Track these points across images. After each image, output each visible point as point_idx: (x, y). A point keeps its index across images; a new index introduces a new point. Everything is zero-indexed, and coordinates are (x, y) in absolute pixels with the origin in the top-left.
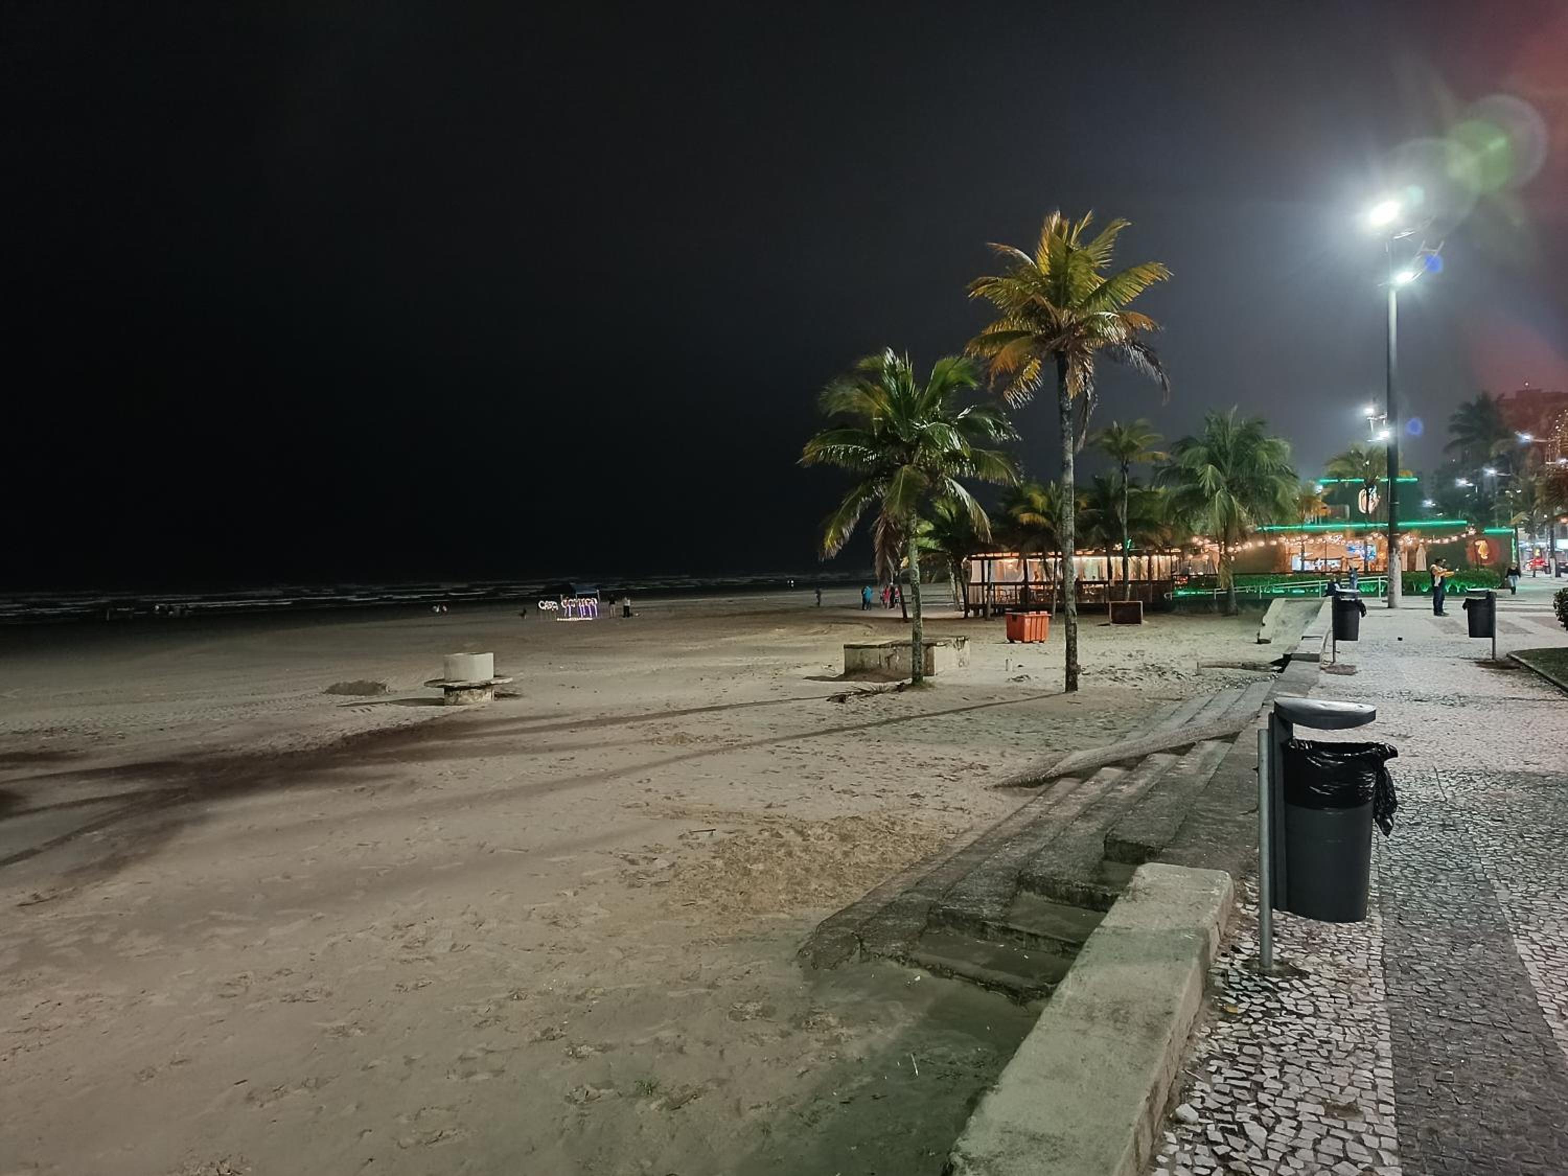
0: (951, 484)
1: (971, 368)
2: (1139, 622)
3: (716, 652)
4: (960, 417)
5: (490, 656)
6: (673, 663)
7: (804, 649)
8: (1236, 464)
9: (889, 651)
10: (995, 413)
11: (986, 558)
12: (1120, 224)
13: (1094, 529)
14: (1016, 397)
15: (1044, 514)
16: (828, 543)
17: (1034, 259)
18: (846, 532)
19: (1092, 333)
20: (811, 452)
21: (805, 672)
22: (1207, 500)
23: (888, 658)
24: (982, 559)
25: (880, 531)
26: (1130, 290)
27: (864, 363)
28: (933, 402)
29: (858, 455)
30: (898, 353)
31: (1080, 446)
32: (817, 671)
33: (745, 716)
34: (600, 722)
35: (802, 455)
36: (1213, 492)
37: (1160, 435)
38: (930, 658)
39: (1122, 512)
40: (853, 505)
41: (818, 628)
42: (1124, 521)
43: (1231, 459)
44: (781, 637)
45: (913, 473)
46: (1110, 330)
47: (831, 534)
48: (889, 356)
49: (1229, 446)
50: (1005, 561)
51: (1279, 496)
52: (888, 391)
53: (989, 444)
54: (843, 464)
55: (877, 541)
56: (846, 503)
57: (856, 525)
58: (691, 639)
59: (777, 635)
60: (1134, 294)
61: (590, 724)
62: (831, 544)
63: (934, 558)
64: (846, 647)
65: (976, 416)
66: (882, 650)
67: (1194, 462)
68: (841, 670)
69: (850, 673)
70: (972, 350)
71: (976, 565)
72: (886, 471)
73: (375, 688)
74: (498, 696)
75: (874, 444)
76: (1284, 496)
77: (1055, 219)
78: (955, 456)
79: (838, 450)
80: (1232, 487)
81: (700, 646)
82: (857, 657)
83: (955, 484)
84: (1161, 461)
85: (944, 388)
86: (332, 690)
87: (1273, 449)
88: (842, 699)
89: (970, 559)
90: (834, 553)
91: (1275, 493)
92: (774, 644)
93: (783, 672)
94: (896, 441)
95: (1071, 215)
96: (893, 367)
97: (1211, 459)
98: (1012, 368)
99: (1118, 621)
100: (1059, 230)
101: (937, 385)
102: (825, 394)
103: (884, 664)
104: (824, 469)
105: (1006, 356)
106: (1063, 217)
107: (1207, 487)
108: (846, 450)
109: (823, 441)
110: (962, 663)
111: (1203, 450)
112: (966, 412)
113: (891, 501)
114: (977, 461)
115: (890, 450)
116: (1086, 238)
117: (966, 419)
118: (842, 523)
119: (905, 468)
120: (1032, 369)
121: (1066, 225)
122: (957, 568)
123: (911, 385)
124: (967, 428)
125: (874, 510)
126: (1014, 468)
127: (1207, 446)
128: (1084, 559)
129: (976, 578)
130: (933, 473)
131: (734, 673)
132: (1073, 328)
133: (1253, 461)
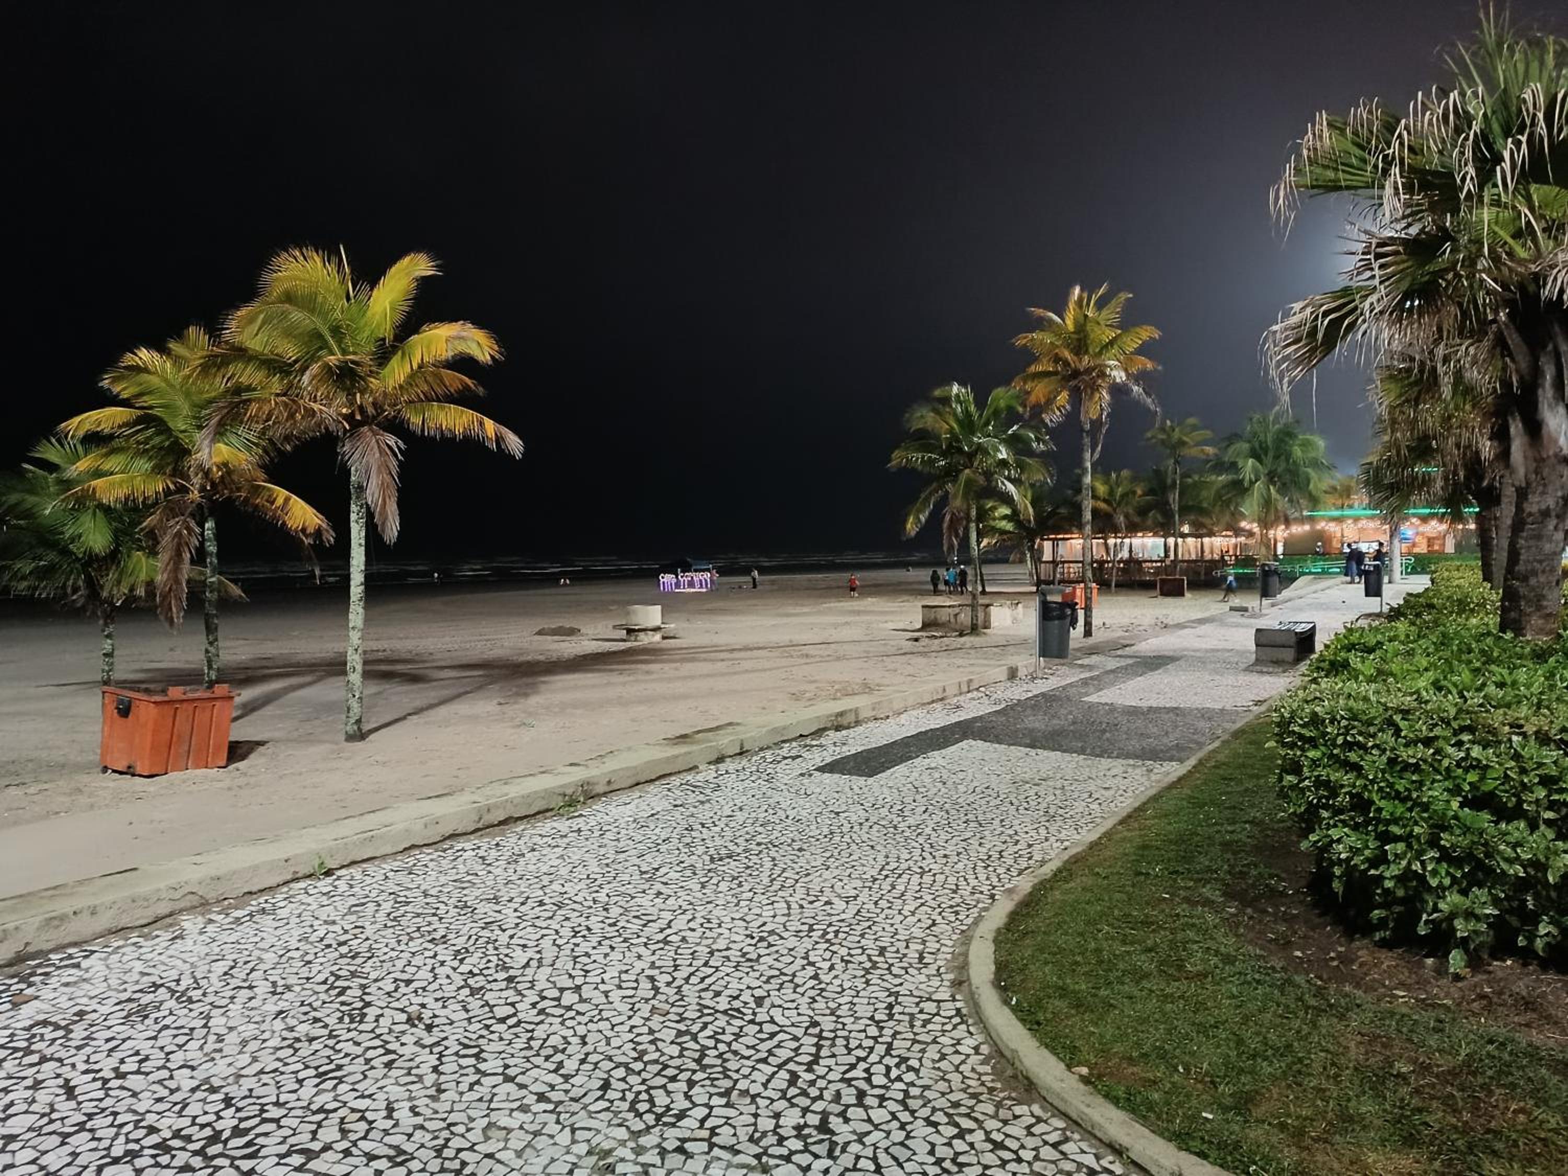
0: (1003, 483)
1: (1018, 397)
2: (1182, 595)
3: (819, 613)
4: (1010, 432)
5: (659, 607)
6: (785, 620)
7: (892, 612)
8: (1277, 457)
9: (957, 610)
10: (1036, 429)
11: (1056, 539)
12: (1124, 296)
13: (1151, 514)
14: (1052, 418)
15: (1105, 501)
16: (909, 526)
17: (1063, 320)
18: (923, 518)
19: (1102, 375)
20: (898, 458)
21: (891, 626)
22: (1247, 490)
23: (956, 615)
24: (1053, 540)
25: (948, 518)
26: (1132, 343)
27: (937, 393)
28: (987, 423)
29: (932, 462)
30: (962, 384)
31: (1096, 456)
32: (901, 626)
33: (845, 646)
34: (746, 649)
35: (890, 461)
36: (1252, 483)
37: (1208, 432)
38: (987, 616)
39: (1174, 498)
40: (927, 499)
41: (906, 598)
42: (1175, 507)
43: (1271, 454)
44: (873, 604)
45: (972, 475)
46: (1114, 373)
47: (911, 519)
48: (955, 388)
49: (1269, 440)
50: (1072, 541)
51: (1311, 486)
52: (955, 414)
53: (1031, 453)
54: (920, 468)
55: (945, 525)
56: (923, 496)
57: (930, 514)
58: (797, 605)
59: (870, 603)
60: (1136, 346)
61: (740, 650)
62: (911, 527)
63: (1009, 539)
64: (923, 607)
65: (1022, 432)
66: (950, 610)
67: (1238, 455)
68: (919, 626)
69: (926, 626)
70: (1017, 386)
71: (1047, 545)
72: (951, 473)
73: (572, 632)
74: (664, 638)
75: (944, 455)
76: (1315, 486)
77: (1077, 290)
78: (1003, 463)
79: (917, 457)
80: (1271, 477)
81: (805, 610)
82: (932, 615)
83: (1006, 482)
84: (1208, 455)
85: (996, 413)
86: (540, 633)
87: (1306, 445)
88: (916, 640)
89: (1043, 540)
90: (913, 533)
91: (1308, 484)
92: (869, 609)
93: (875, 625)
94: (960, 450)
95: (1089, 288)
96: (957, 396)
97: (1255, 454)
98: (1043, 401)
99: (1166, 593)
100: (1080, 299)
101: (991, 410)
102: (907, 415)
103: (952, 620)
104: (908, 472)
105: (1039, 391)
106: (1082, 290)
107: (1247, 478)
108: (923, 457)
109: (907, 449)
110: (1015, 620)
111: (1246, 446)
112: (1015, 428)
113: (955, 496)
114: (1021, 466)
115: (957, 458)
116: (1101, 304)
117: (1014, 434)
118: (920, 511)
119: (967, 471)
120: (1063, 398)
121: (1085, 295)
122: (1031, 549)
123: (972, 408)
124: (1014, 442)
125: (943, 502)
126: (1049, 471)
127: (1249, 442)
128: (1146, 540)
129: (1047, 556)
130: (988, 475)
131: (836, 626)
132: (1088, 371)
133: (1288, 456)
